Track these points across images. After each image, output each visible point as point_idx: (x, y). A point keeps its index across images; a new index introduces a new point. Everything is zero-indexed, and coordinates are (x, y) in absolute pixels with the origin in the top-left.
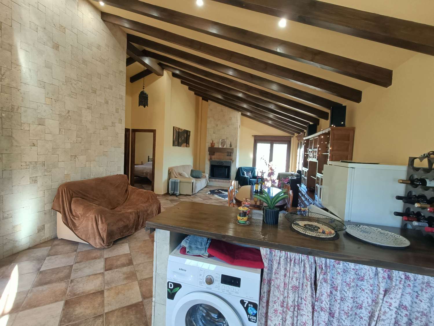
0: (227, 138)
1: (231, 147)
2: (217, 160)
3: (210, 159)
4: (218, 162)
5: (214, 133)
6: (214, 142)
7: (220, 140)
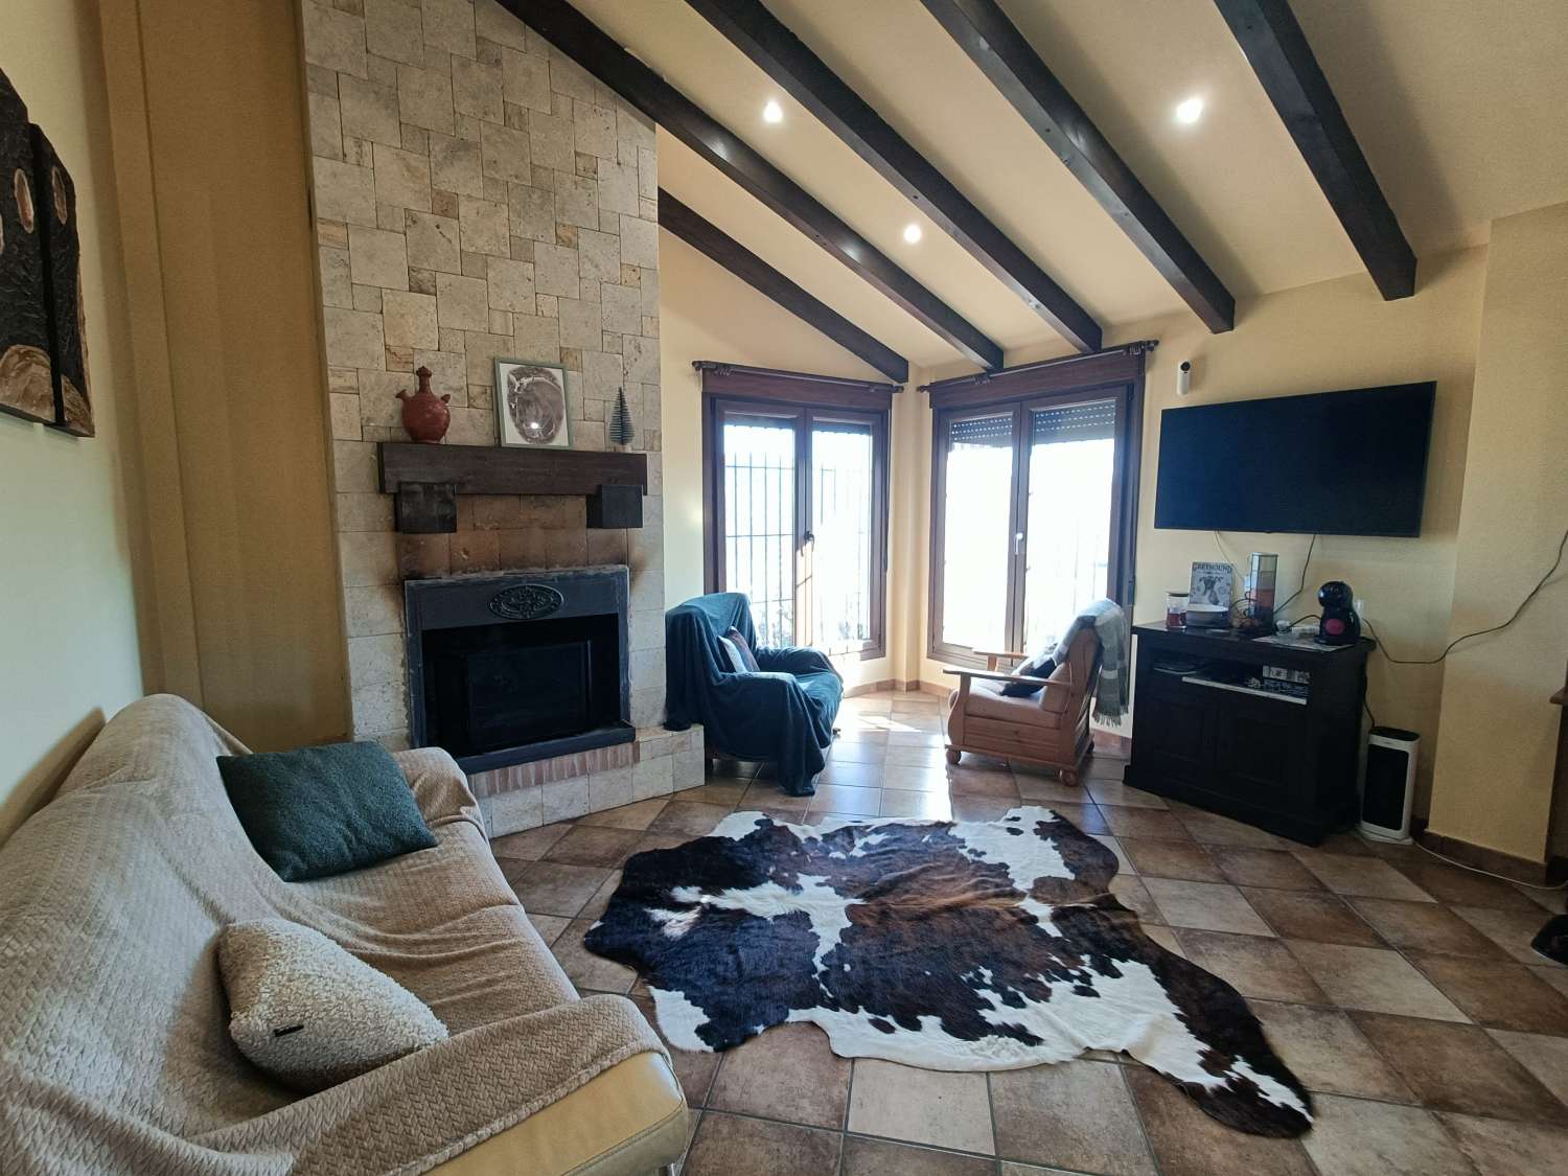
0: (564, 353)
1: (623, 442)
2: (488, 575)
3: (405, 585)
4: (495, 593)
5: (417, 288)
6: (437, 389)
7: (505, 370)
